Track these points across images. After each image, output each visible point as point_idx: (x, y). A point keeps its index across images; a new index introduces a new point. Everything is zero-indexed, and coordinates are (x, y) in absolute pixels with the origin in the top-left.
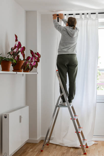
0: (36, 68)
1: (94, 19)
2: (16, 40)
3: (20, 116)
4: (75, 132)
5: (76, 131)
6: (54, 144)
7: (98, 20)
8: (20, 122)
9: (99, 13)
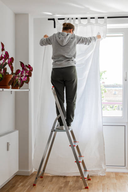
0: (27, 84)
1: (102, 24)
2: (3, 50)
3: (8, 143)
4: (75, 162)
7: (106, 25)
8: (8, 150)
9: (108, 18)
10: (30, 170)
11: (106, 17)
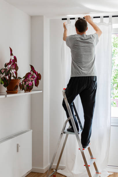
0: (37, 87)
1: (108, 23)
2: (12, 54)
3: (17, 144)
4: (84, 165)
6: (63, 175)
7: (112, 25)
8: (17, 151)
9: (113, 16)
10: (44, 168)
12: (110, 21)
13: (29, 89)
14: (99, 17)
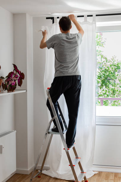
0: (20, 87)
1: (91, 22)
3: (1, 146)
5: (70, 164)
7: (95, 24)
8: (1, 153)
9: (97, 15)
10: (29, 169)
11: (94, 15)
12: (94, 20)
13: (12, 88)
14: (83, 16)
